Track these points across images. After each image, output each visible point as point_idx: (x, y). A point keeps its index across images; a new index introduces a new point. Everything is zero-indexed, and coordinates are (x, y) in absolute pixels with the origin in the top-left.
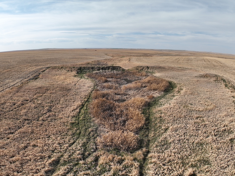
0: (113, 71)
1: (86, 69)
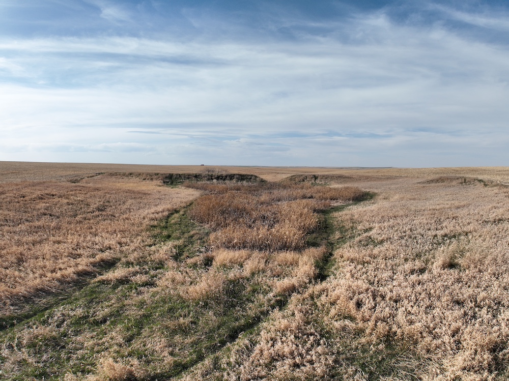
0: (241, 182)
1: (183, 178)
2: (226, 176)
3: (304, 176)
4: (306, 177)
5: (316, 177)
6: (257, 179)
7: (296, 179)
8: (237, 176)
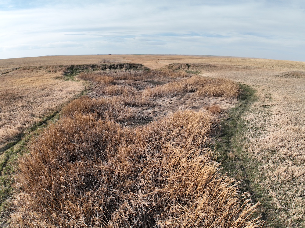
0: (129, 71)
1: (82, 68)
2: (117, 66)
3: (179, 65)
4: (181, 65)
5: (188, 66)
6: (143, 67)
7: (174, 67)
8: (127, 65)
